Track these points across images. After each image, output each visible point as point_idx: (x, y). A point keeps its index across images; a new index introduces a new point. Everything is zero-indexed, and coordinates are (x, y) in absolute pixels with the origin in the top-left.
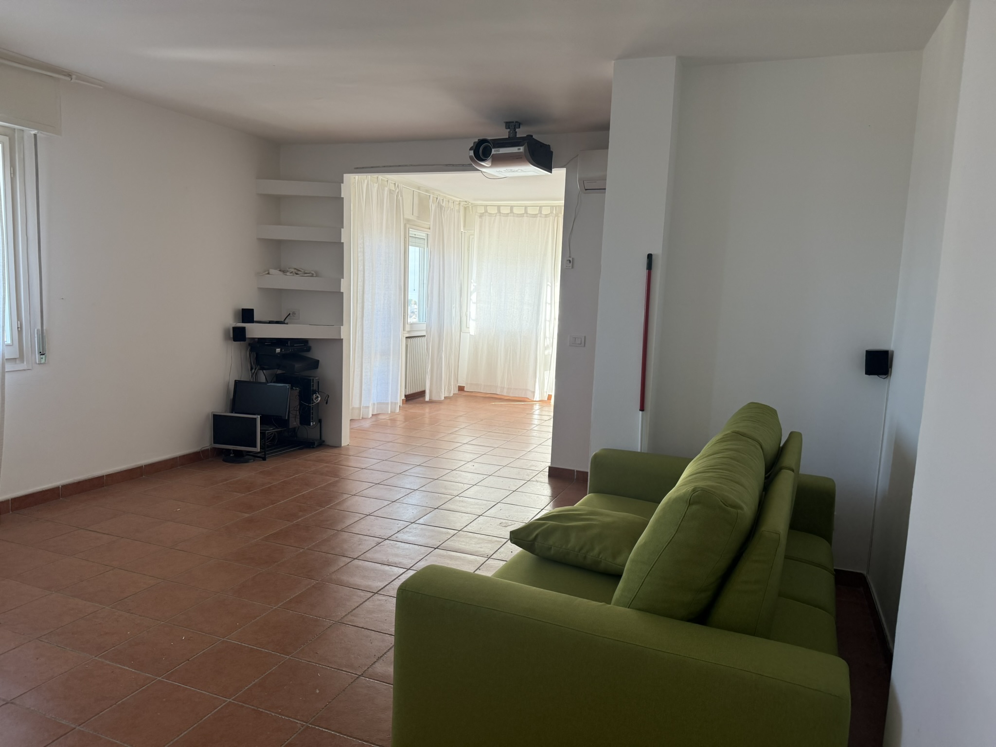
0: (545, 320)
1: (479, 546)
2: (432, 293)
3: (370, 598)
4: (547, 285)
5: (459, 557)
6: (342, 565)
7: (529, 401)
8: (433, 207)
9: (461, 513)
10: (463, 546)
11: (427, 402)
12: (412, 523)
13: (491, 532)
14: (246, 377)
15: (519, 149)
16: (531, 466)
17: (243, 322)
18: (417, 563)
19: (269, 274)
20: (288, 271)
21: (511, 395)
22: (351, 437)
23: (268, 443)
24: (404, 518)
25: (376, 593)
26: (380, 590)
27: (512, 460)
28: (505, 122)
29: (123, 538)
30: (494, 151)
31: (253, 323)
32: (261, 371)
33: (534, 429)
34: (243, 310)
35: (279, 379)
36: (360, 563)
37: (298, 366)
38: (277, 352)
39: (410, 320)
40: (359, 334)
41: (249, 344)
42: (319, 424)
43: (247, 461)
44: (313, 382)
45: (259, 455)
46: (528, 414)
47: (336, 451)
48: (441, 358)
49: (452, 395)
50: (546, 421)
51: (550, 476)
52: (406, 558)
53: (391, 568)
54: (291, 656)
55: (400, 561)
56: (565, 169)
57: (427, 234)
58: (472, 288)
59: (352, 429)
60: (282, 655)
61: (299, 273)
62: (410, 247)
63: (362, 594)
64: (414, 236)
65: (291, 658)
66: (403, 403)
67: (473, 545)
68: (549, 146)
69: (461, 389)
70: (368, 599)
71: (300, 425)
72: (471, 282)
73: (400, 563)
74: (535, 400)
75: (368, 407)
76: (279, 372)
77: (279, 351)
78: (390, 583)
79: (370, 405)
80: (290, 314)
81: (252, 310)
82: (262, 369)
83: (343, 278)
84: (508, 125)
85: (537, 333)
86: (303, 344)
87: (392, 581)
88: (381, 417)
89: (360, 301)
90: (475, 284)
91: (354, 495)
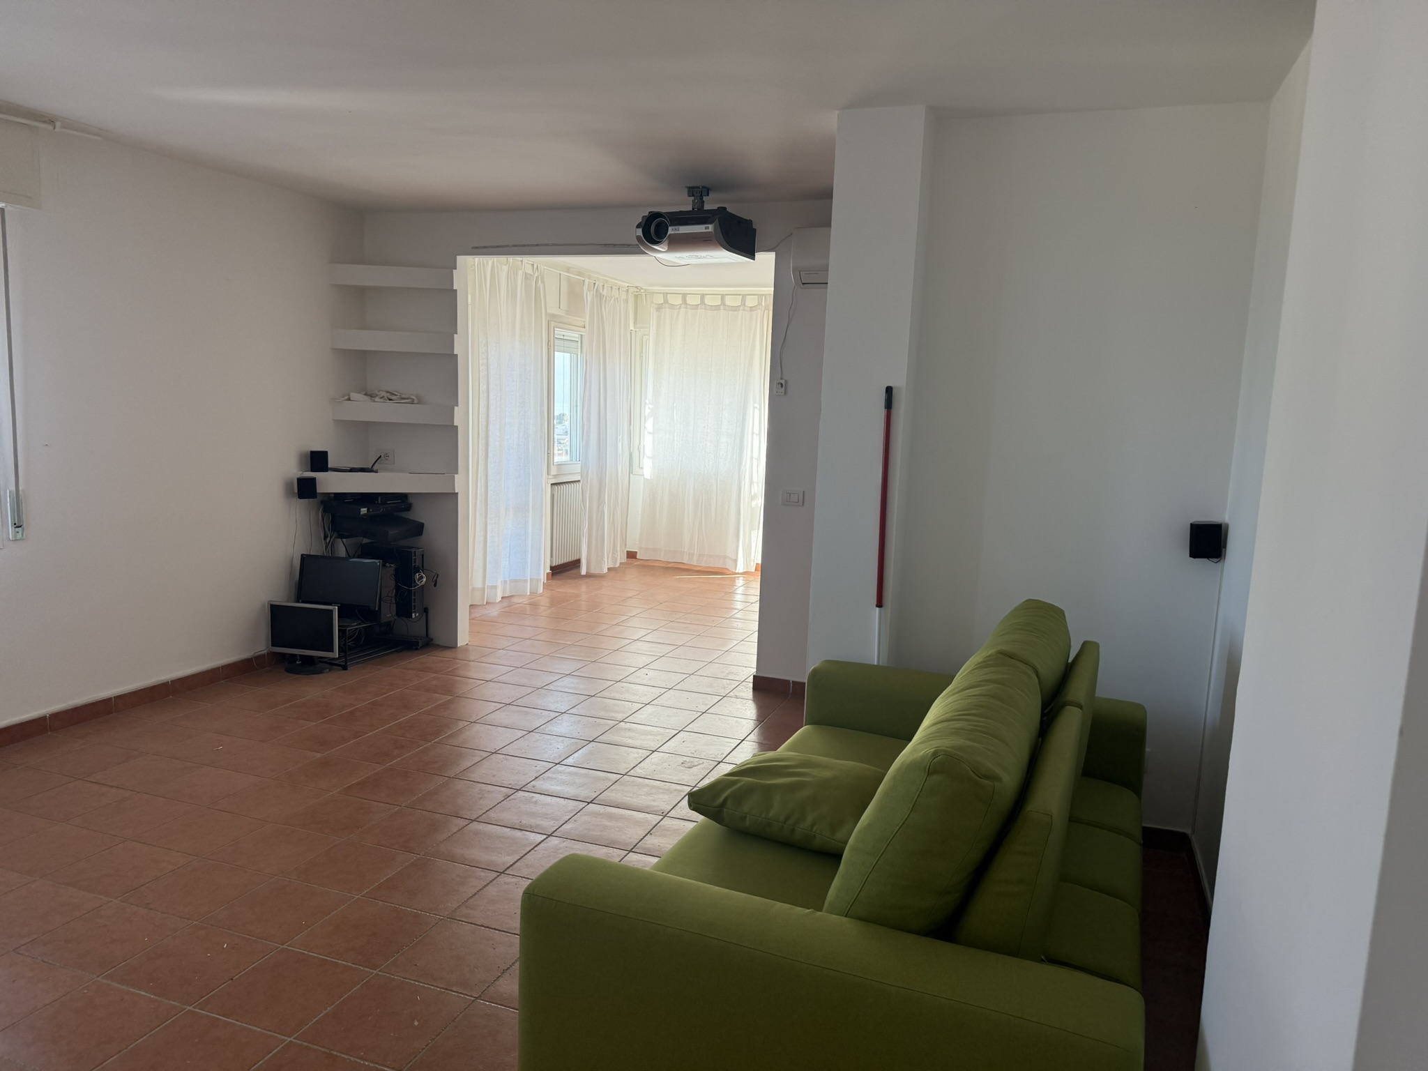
0: (752, 458)
1: (651, 798)
2: (589, 420)
3: (493, 880)
4: (754, 408)
5: (622, 815)
6: (455, 831)
7: (729, 573)
8: (589, 296)
9: (626, 748)
10: (629, 799)
11: (584, 576)
12: (557, 764)
13: (668, 776)
14: (317, 549)
15: (707, 228)
16: (728, 674)
17: (312, 471)
18: (562, 826)
19: (349, 399)
20: (377, 395)
21: (703, 564)
22: (471, 633)
23: (350, 644)
24: (545, 757)
25: (503, 873)
26: (508, 868)
27: (702, 664)
28: (687, 187)
29: (139, 792)
30: (671, 231)
31: (327, 471)
32: (340, 540)
33: (736, 616)
34: (312, 452)
35: (365, 552)
36: (481, 827)
37: (393, 532)
38: (362, 513)
39: (557, 459)
40: (481, 483)
41: (322, 502)
42: (425, 614)
43: (320, 672)
44: (415, 556)
45: (337, 662)
46: (726, 593)
47: (448, 654)
48: (603, 512)
49: (618, 565)
50: (752, 603)
51: (754, 689)
52: (547, 818)
53: (525, 835)
54: (380, 971)
55: (538, 823)
56: (774, 253)
57: (582, 335)
58: (647, 411)
59: (473, 619)
60: (366, 969)
61: (393, 397)
62: (556, 353)
63: (482, 874)
64: (562, 337)
65: (380, 973)
66: (547, 579)
67: (643, 797)
68: (750, 221)
69: (631, 555)
70: (491, 881)
71: (396, 617)
72: (646, 403)
73: (538, 826)
74: (737, 571)
75: (495, 587)
76: (366, 541)
77: (366, 512)
78: (523, 857)
79: (499, 584)
80: (380, 457)
81: (326, 453)
82: (341, 537)
83: (457, 406)
84: (692, 191)
85: (739, 477)
86: (402, 501)
87: (526, 854)
88: (515, 600)
89: (482, 435)
90: (651, 406)
91: (474, 722)
